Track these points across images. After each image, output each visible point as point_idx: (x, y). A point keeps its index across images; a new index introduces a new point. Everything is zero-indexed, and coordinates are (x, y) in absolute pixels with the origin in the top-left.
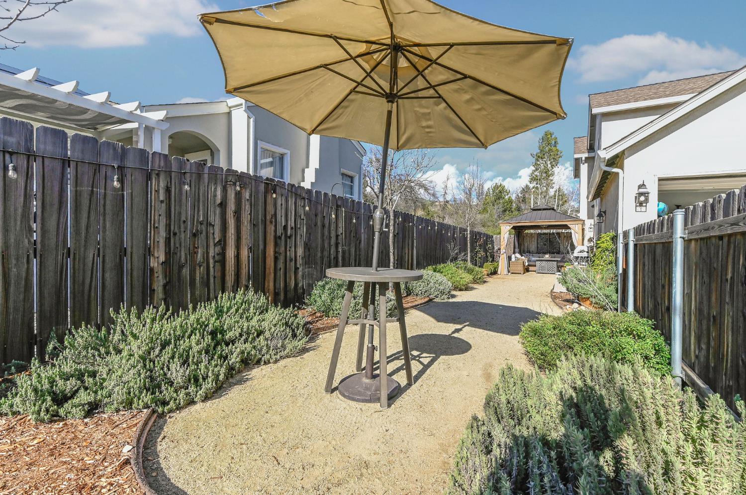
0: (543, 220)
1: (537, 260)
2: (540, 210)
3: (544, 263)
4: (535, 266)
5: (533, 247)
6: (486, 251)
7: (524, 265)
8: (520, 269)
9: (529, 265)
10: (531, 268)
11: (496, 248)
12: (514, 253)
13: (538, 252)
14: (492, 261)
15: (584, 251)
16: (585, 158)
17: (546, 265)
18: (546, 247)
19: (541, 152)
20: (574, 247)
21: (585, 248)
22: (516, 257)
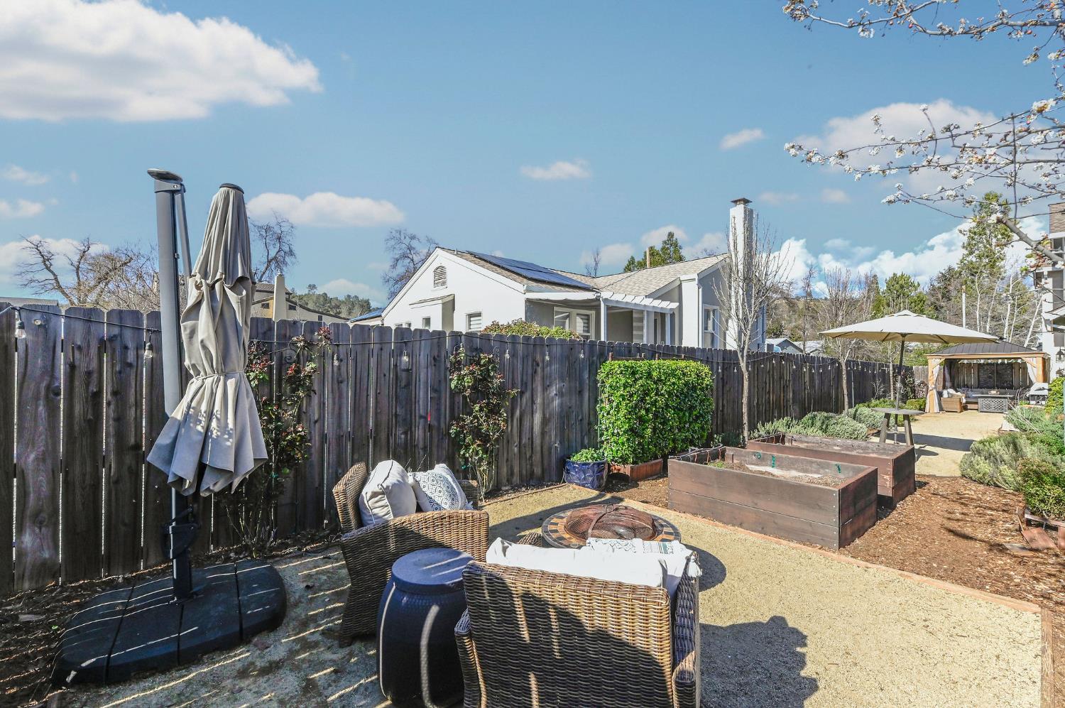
0: (987, 352)
1: (979, 397)
3: (987, 401)
4: (977, 403)
5: (973, 381)
7: (961, 403)
8: (958, 407)
9: (967, 403)
10: (969, 406)
11: (918, 382)
12: (944, 387)
13: (980, 386)
14: (915, 397)
15: (1044, 389)
16: (1049, 272)
17: (993, 403)
18: (992, 380)
19: (978, 226)
20: (1031, 384)
21: (1046, 386)
22: (948, 394)
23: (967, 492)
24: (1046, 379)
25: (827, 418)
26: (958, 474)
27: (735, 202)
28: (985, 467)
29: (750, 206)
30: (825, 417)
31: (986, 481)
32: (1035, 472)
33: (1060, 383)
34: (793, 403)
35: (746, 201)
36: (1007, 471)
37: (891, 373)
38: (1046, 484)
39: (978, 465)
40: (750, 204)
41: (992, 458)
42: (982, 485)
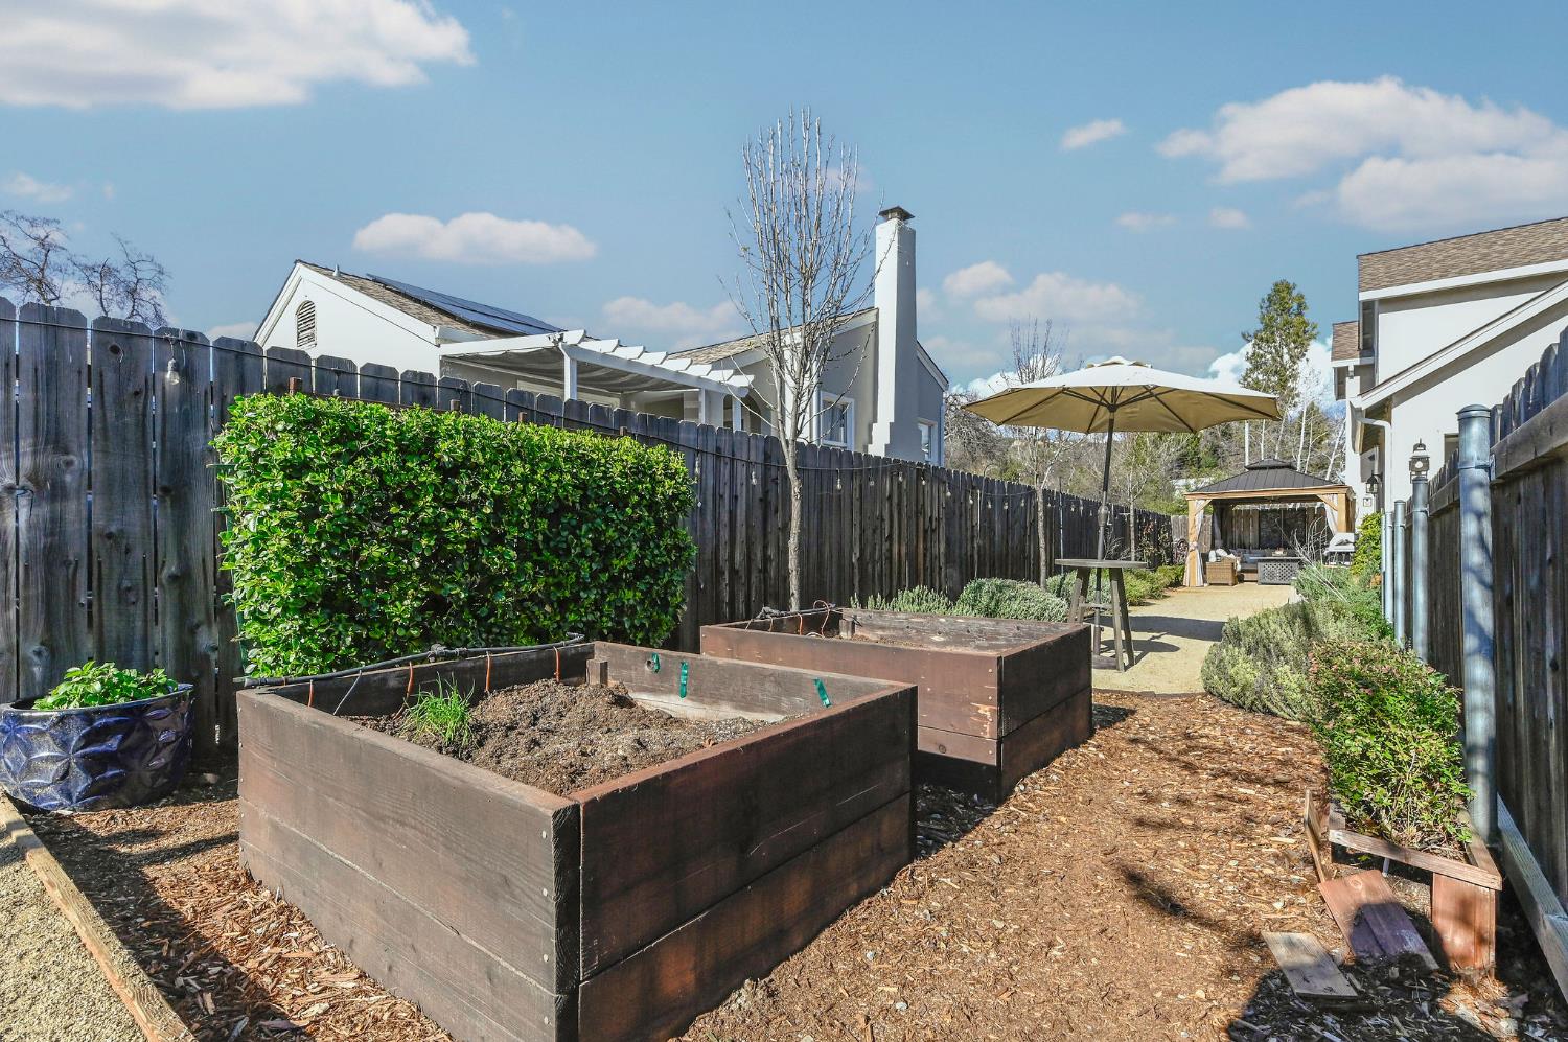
0: (1272, 487)
1: (1260, 561)
2: (1264, 468)
3: (1270, 567)
4: (1256, 571)
5: (1251, 537)
6: (1158, 545)
7: (1234, 571)
8: (1228, 577)
9: (1242, 571)
10: (1247, 576)
11: (1176, 540)
12: (1213, 547)
13: (1261, 546)
14: (1171, 563)
15: (1348, 542)
16: (1355, 366)
17: (1277, 569)
18: (1276, 535)
19: (1265, 329)
20: (1330, 535)
21: (1351, 537)
22: (1217, 556)
23: (1207, 731)
24: (1350, 527)
25: (1000, 589)
26: (1201, 689)
27: (885, 214)
28: (1246, 670)
29: (911, 224)
30: (997, 586)
31: (1248, 702)
32: (1362, 681)
33: (1374, 522)
34: (947, 563)
35: (905, 216)
36: (1289, 677)
37: (1132, 519)
38: (1395, 720)
39: (1233, 666)
40: (910, 220)
41: (1264, 650)
42: (1241, 712)
